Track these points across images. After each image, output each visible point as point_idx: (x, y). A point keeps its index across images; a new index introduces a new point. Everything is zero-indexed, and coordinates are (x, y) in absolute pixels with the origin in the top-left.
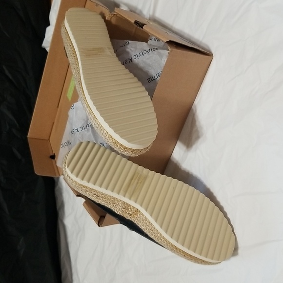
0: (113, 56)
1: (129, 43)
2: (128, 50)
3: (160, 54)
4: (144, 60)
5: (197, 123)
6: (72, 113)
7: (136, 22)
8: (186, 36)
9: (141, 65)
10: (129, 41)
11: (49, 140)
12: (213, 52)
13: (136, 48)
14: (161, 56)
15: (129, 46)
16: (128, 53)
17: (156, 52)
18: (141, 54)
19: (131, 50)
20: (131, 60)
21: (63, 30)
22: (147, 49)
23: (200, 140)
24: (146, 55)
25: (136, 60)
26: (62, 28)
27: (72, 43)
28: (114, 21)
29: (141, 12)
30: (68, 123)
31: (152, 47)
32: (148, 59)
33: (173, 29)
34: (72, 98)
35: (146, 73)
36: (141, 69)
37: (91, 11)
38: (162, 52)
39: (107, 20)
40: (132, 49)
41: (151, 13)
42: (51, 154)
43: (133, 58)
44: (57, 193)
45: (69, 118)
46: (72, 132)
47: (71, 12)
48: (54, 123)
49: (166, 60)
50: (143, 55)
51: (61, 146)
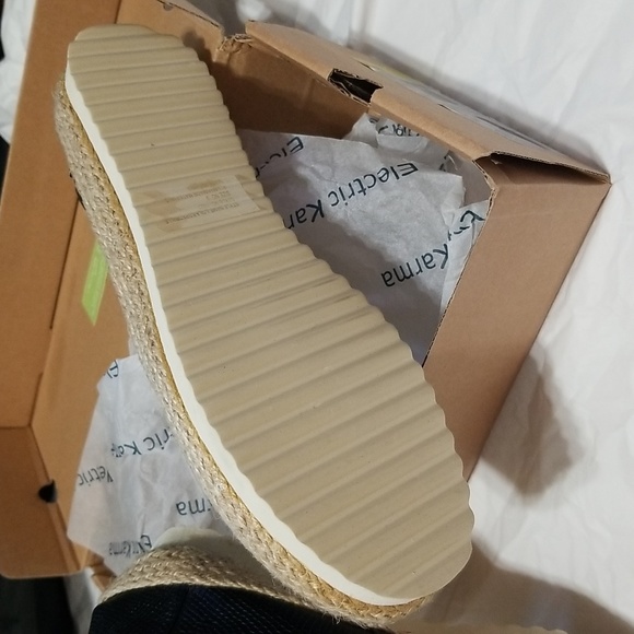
0: (262, 209)
1: (301, 144)
2: (303, 172)
3: (426, 188)
4: (369, 208)
5: (558, 414)
7: (337, 77)
8: (492, 105)
9: (358, 226)
10: (301, 137)
11: (30, 425)
13: (332, 165)
14: (433, 193)
15: (302, 156)
16: (303, 183)
17: (411, 181)
18: (356, 187)
19: (313, 170)
20: (319, 208)
21: (61, 115)
22: (376, 167)
23: (573, 474)
24: (376, 193)
25: (338, 212)
26: (59, 106)
27: (102, 169)
28: (239, 67)
29: (313, 19)
30: (96, 414)
31: (395, 162)
32: (383, 206)
33: (441, 81)
34: (100, 317)
35: (377, 255)
36: (357, 242)
37: (158, 35)
39: (218, 65)
40: (320, 169)
41: (356, 26)
43: (327, 202)
45: (100, 400)
47: (86, 44)
48: (41, 376)
50: (363, 190)
51: (79, 480)
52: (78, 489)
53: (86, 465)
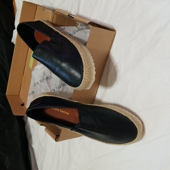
3: (85, 32)
6: (34, 73)
7: (69, 15)
10: (65, 27)
11: (19, 95)
12: (116, 29)
13: (70, 30)
14: (86, 33)
17: (82, 31)
18: (74, 33)
22: (77, 30)
24: (77, 33)
31: (80, 29)
32: (78, 35)
38: (86, 30)
41: (76, 12)
42: (22, 103)
44: (26, 129)
46: (35, 85)
49: (89, 34)
50: (75, 33)
51: (29, 95)
52: (28, 97)
53: (30, 92)
